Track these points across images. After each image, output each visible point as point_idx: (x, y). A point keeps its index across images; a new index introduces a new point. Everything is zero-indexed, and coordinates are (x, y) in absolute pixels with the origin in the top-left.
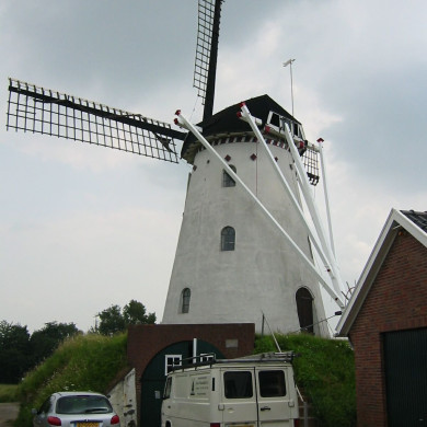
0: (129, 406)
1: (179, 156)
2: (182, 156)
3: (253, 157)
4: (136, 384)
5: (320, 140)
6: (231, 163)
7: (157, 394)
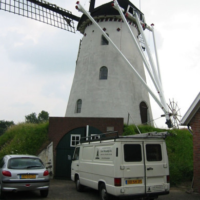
0: (49, 163)
1: (76, 29)
2: (78, 29)
3: (118, 30)
4: (53, 151)
5: (152, 25)
6: (107, 31)
7: (69, 157)
